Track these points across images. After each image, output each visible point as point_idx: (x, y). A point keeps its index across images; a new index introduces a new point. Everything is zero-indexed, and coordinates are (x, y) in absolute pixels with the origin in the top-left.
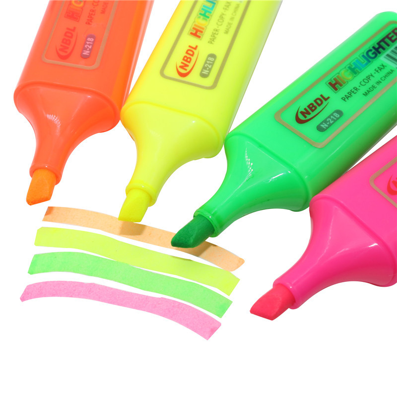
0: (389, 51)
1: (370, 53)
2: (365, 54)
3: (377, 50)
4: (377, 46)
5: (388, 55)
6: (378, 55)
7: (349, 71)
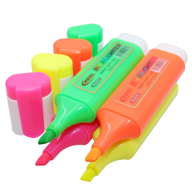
0: (116, 53)
1: (109, 55)
2: (107, 56)
3: (112, 53)
4: (111, 52)
5: (116, 54)
6: (112, 55)
7: (101, 63)
